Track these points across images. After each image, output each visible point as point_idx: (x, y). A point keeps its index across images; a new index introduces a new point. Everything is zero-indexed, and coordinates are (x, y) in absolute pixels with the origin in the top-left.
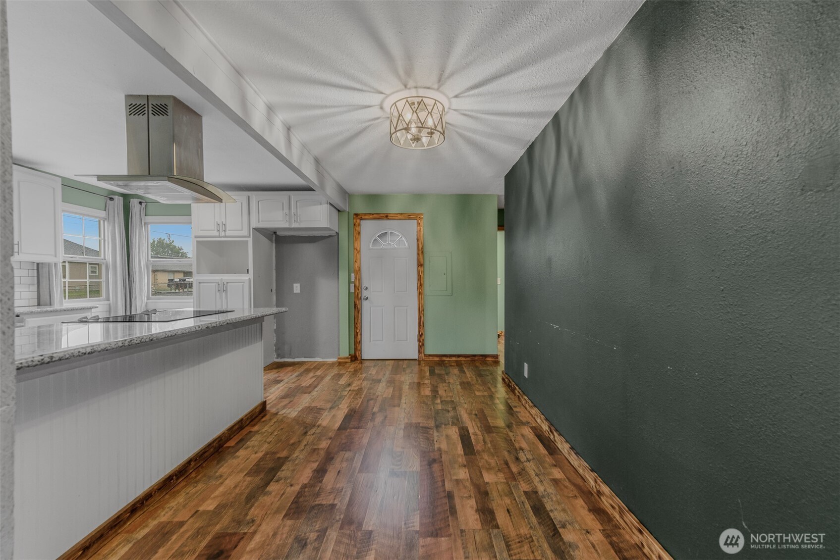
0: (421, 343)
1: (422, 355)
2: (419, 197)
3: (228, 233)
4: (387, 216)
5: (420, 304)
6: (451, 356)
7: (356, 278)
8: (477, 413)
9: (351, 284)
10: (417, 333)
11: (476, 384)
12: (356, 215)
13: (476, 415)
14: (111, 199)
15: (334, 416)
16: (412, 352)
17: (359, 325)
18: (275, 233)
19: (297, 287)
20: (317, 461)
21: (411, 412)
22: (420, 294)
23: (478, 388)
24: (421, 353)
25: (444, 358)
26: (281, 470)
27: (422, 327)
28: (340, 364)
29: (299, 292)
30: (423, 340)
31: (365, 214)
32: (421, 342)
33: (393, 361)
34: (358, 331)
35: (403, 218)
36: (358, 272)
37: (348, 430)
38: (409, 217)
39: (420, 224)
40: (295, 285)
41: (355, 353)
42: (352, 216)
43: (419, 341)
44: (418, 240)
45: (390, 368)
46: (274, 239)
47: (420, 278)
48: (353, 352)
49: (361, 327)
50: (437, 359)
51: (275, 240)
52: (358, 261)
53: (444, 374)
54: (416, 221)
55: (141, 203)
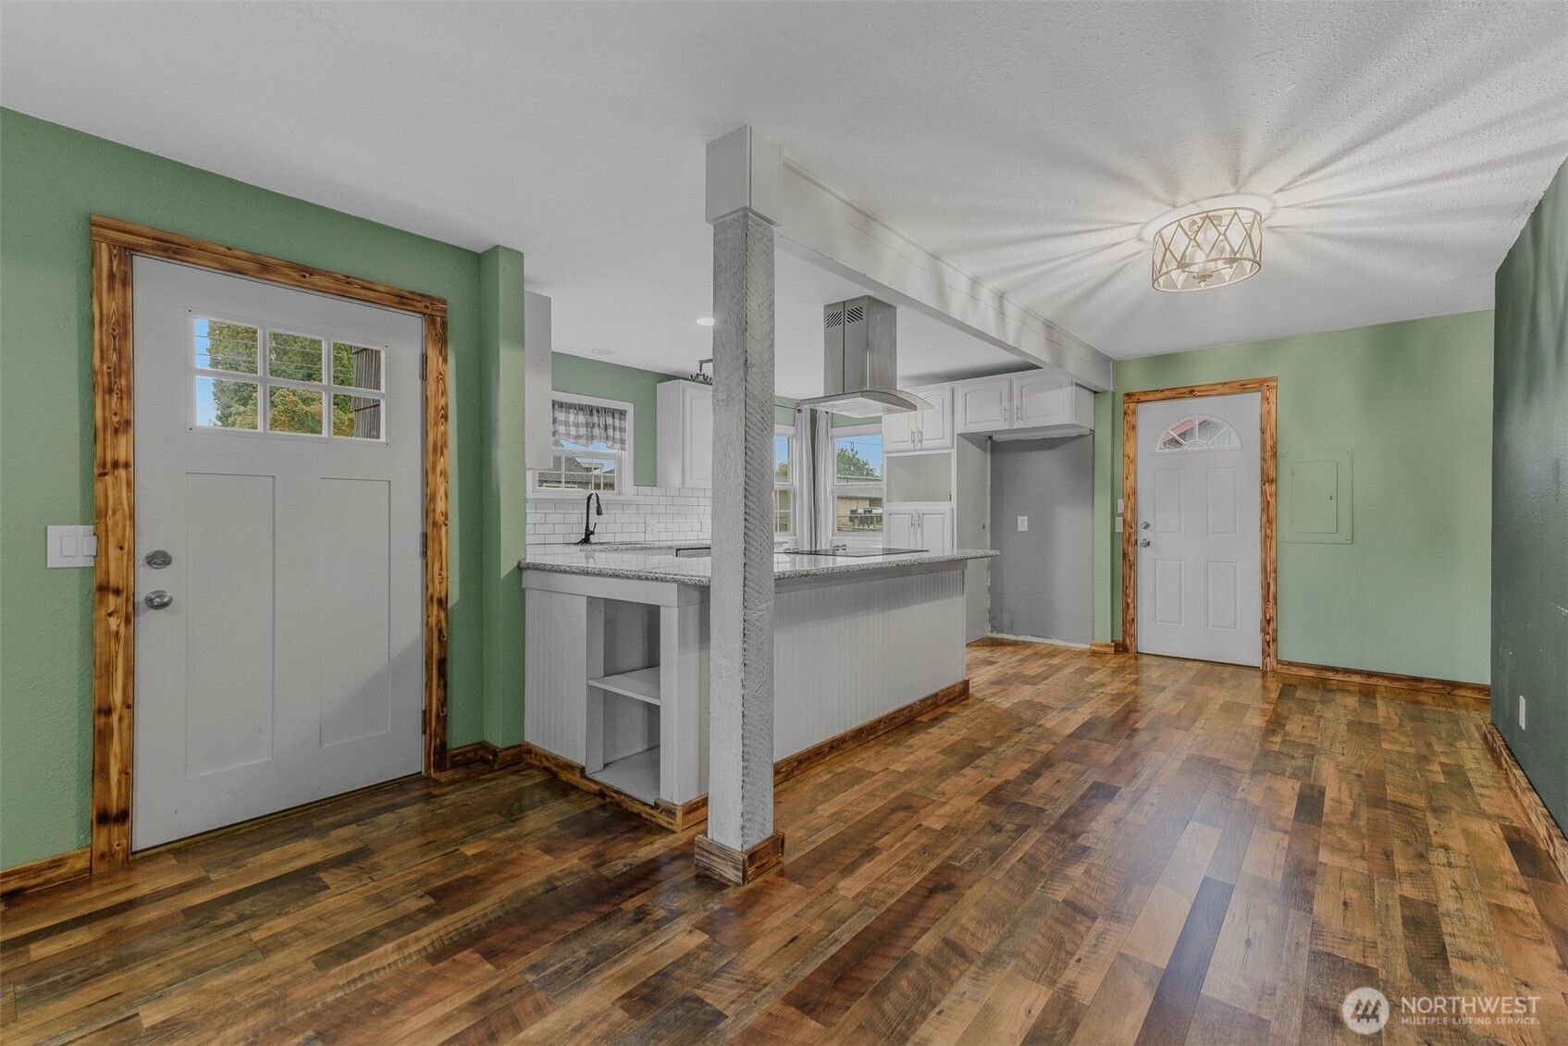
0: (1268, 637)
1: (1271, 662)
2: (1268, 346)
3: (925, 444)
4: (1191, 392)
5: (1266, 558)
6: (1347, 671)
7: (1126, 507)
8: (1363, 773)
9: (1117, 518)
10: (1259, 615)
11: (1394, 731)
12: (1129, 395)
13: (1359, 776)
14: (798, 412)
15: (1066, 719)
16: (1250, 654)
17: (1131, 591)
18: (990, 437)
19: (1022, 521)
20: (1029, 762)
21: (1208, 743)
22: (1266, 539)
23: (1394, 738)
24: (1269, 655)
25: (1330, 675)
26: (981, 758)
27: (1271, 605)
28: (1094, 653)
29: (1027, 530)
30: (1275, 631)
31: (1146, 393)
32: (1268, 634)
33: (1202, 664)
34: (1129, 601)
35: (1229, 391)
36: (1132, 495)
37: (1084, 741)
38: (1243, 387)
39: (1268, 399)
40: (1020, 518)
41: (1124, 640)
42: (1120, 398)
43: (1265, 632)
44: (1263, 432)
45: (1192, 673)
46: (989, 446)
47: (1266, 506)
48: (1119, 638)
49: (1135, 594)
50: (1311, 674)
51: (991, 450)
52: (1131, 477)
53: (1315, 702)
54: (1259, 394)
55: (827, 412)
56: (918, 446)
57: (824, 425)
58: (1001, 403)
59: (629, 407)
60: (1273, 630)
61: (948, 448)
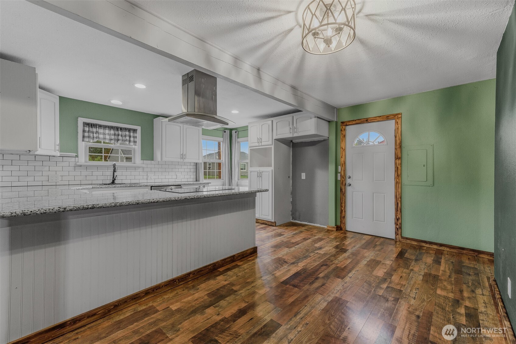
0: (397, 226)
1: (399, 237)
2: (398, 99)
3: (263, 143)
4: (367, 120)
5: (397, 192)
6: (431, 243)
7: (341, 169)
9: (338, 174)
10: (394, 217)
11: (445, 280)
12: (342, 123)
14: (225, 132)
15: (289, 270)
16: (389, 232)
17: (343, 204)
18: (292, 141)
19: (303, 175)
20: (247, 302)
22: (397, 183)
23: (444, 285)
24: (398, 234)
25: (424, 244)
26: (225, 299)
27: (399, 212)
28: (328, 230)
29: (305, 179)
30: (401, 224)
31: (349, 121)
32: (398, 225)
33: (371, 237)
34: (343, 209)
35: (382, 119)
36: (344, 164)
37: (288, 286)
38: (387, 118)
39: (398, 122)
41: (341, 225)
42: (339, 124)
43: (396, 224)
44: (396, 137)
45: (364, 242)
46: (291, 145)
47: (397, 170)
48: (338, 224)
50: (416, 243)
52: (344, 157)
53: (412, 260)
54: (394, 121)
55: (236, 132)
56: (260, 144)
57: (235, 137)
58: (289, 125)
59: (139, 128)
60: (400, 223)
61: (271, 145)
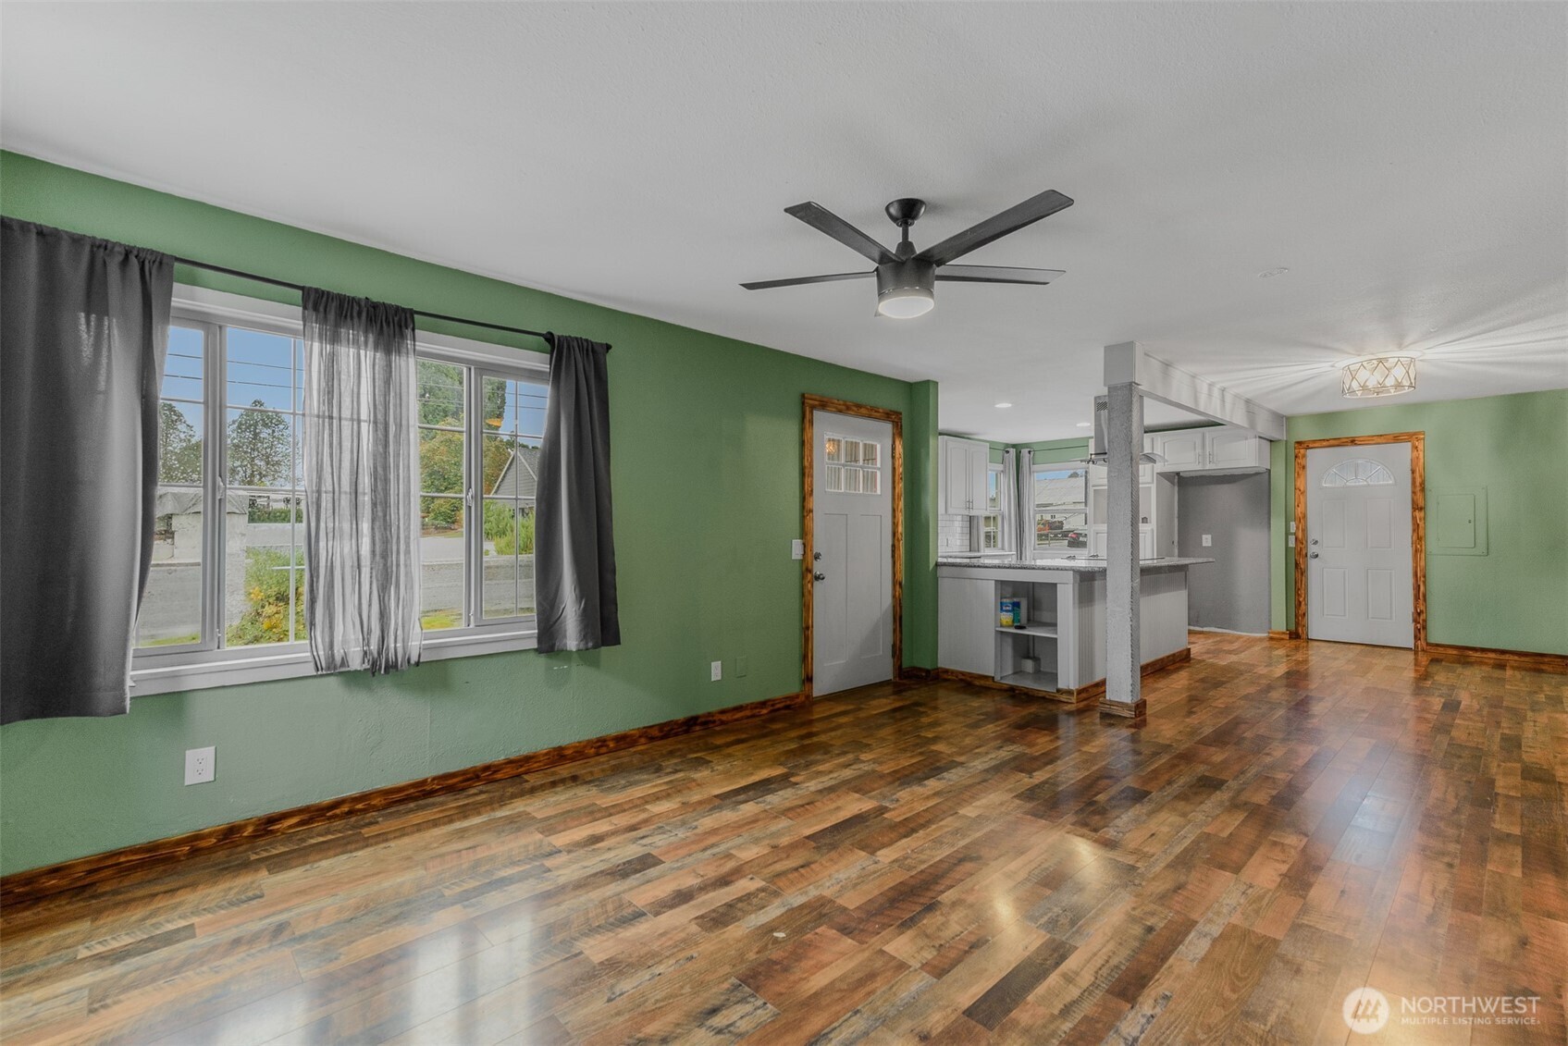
0: (1418, 625)
1: (1421, 644)
2: (1418, 408)
4: (1354, 441)
5: (1416, 567)
6: (1485, 650)
7: (1297, 528)
9: (1290, 537)
10: (1411, 609)
12: (1299, 443)
14: (1008, 452)
16: (1402, 636)
17: (1303, 592)
18: (1179, 476)
19: (1206, 538)
22: (1416, 552)
24: (1420, 639)
25: (1470, 652)
27: (1421, 601)
28: (1271, 639)
29: (1210, 545)
30: (1425, 621)
31: (1314, 441)
32: (1419, 623)
34: (1301, 599)
35: (1385, 441)
36: (1302, 519)
38: (1396, 439)
39: (1417, 447)
40: (1204, 536)
41: (1296, 629)
42: (1292, 444)
43: (1415, 621)
44: (1413, 472)
45: (1356, 653)
46: (1176, 480)
47: (1416, 527)
48: (1293, 627)
49: (1306, 594)
50: (1455, 652)
51: (1178, 483)
52: (1302, 505)
54: (1410, 444)
55: (1029, 452)
57: (1025, 463)
58: (1195, 449)
60: (1423, 620)
61: (1149, 483)
